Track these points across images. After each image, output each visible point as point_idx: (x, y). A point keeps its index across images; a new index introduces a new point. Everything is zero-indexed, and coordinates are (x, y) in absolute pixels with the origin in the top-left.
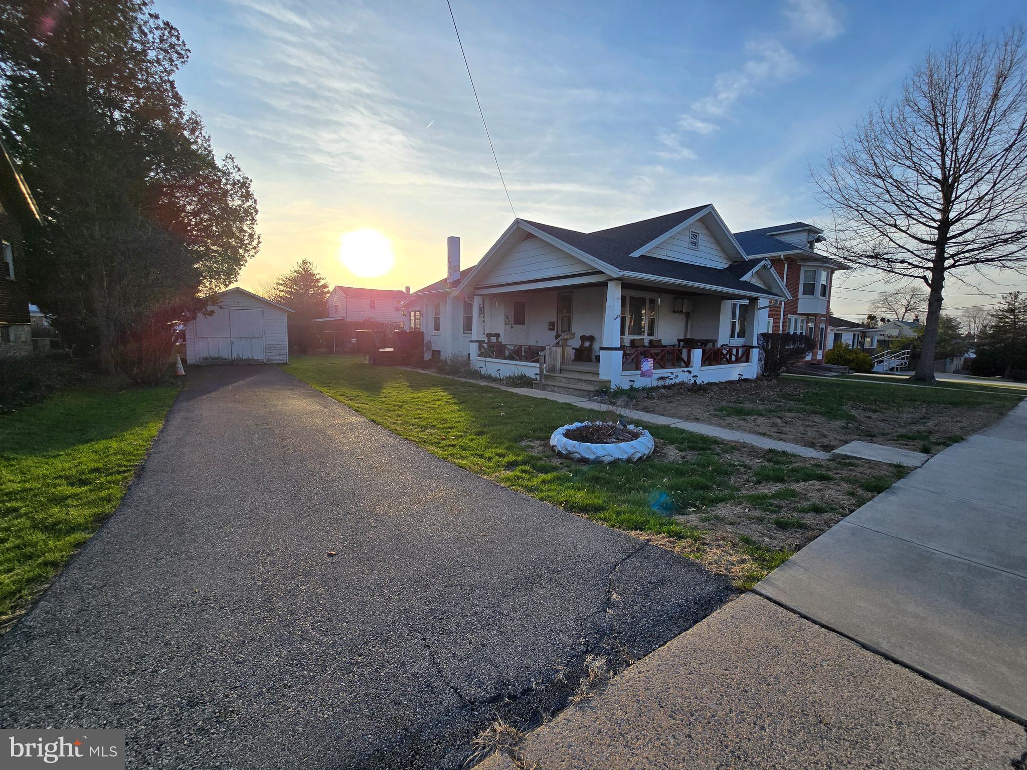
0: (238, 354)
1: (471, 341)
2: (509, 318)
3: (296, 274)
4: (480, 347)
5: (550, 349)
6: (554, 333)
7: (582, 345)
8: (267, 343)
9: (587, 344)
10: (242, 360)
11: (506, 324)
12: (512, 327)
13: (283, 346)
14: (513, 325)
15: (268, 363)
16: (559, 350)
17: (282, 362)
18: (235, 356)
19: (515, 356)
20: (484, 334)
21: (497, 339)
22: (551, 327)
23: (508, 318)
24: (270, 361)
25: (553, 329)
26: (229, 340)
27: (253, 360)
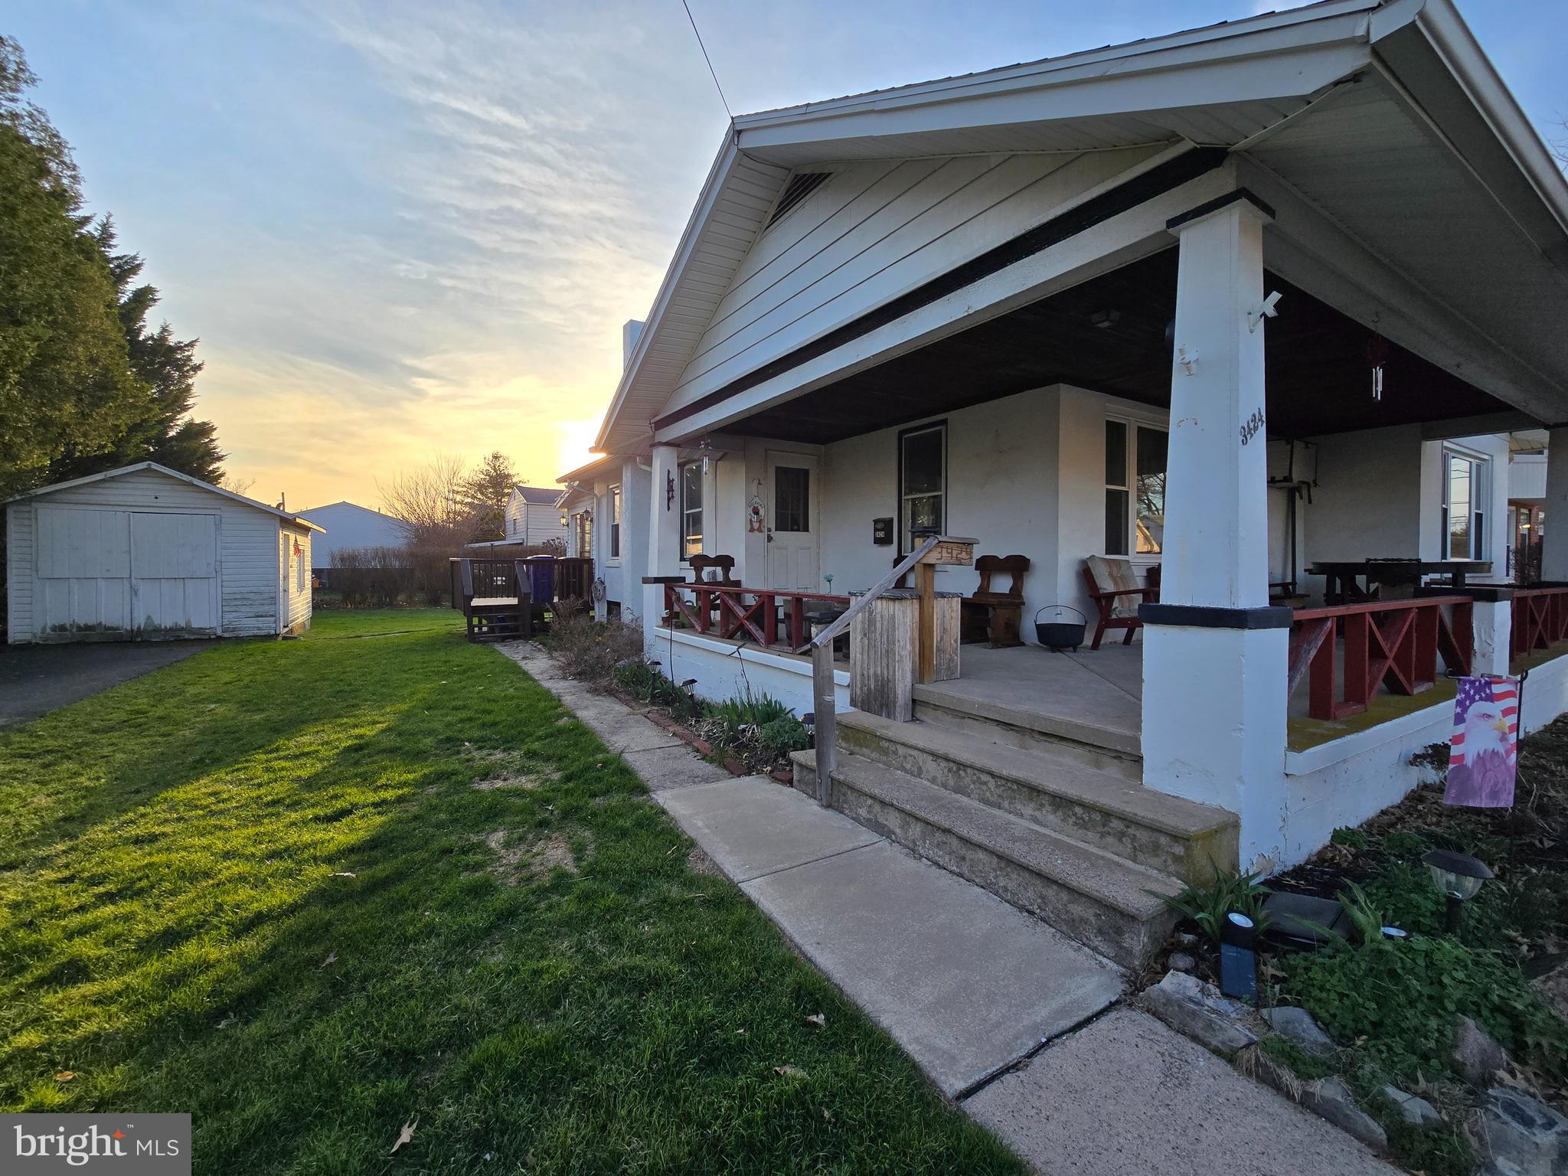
0: (149, 617)
1: (646, 580)
2: (762, 512)
3: (483, 477)
4: (671, 599)
5: (868, 609)
6: (891, 551)
7: (983, 590)
8: (225, 590)
9: (1002, 584)
10: (157, 630)
11: (752, 530)
12: (770, 539)
13: (266, 596)
14: (775, 534)
15: (226, 635)
16: (905, 614)
17: (263, 633)
18: (140, 621)
19: (752, 628)
20: (682, 559)
21: (726, 572)
22: (881, 534)
23: (756, 512)
24: (234, 630)
25: (883, 541)
26: (126, 583)
27: (188, 629)
